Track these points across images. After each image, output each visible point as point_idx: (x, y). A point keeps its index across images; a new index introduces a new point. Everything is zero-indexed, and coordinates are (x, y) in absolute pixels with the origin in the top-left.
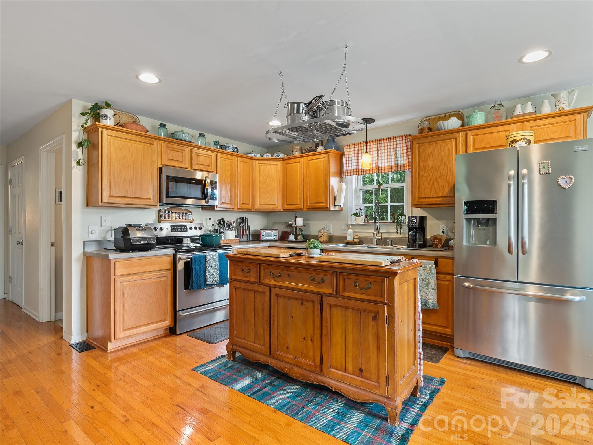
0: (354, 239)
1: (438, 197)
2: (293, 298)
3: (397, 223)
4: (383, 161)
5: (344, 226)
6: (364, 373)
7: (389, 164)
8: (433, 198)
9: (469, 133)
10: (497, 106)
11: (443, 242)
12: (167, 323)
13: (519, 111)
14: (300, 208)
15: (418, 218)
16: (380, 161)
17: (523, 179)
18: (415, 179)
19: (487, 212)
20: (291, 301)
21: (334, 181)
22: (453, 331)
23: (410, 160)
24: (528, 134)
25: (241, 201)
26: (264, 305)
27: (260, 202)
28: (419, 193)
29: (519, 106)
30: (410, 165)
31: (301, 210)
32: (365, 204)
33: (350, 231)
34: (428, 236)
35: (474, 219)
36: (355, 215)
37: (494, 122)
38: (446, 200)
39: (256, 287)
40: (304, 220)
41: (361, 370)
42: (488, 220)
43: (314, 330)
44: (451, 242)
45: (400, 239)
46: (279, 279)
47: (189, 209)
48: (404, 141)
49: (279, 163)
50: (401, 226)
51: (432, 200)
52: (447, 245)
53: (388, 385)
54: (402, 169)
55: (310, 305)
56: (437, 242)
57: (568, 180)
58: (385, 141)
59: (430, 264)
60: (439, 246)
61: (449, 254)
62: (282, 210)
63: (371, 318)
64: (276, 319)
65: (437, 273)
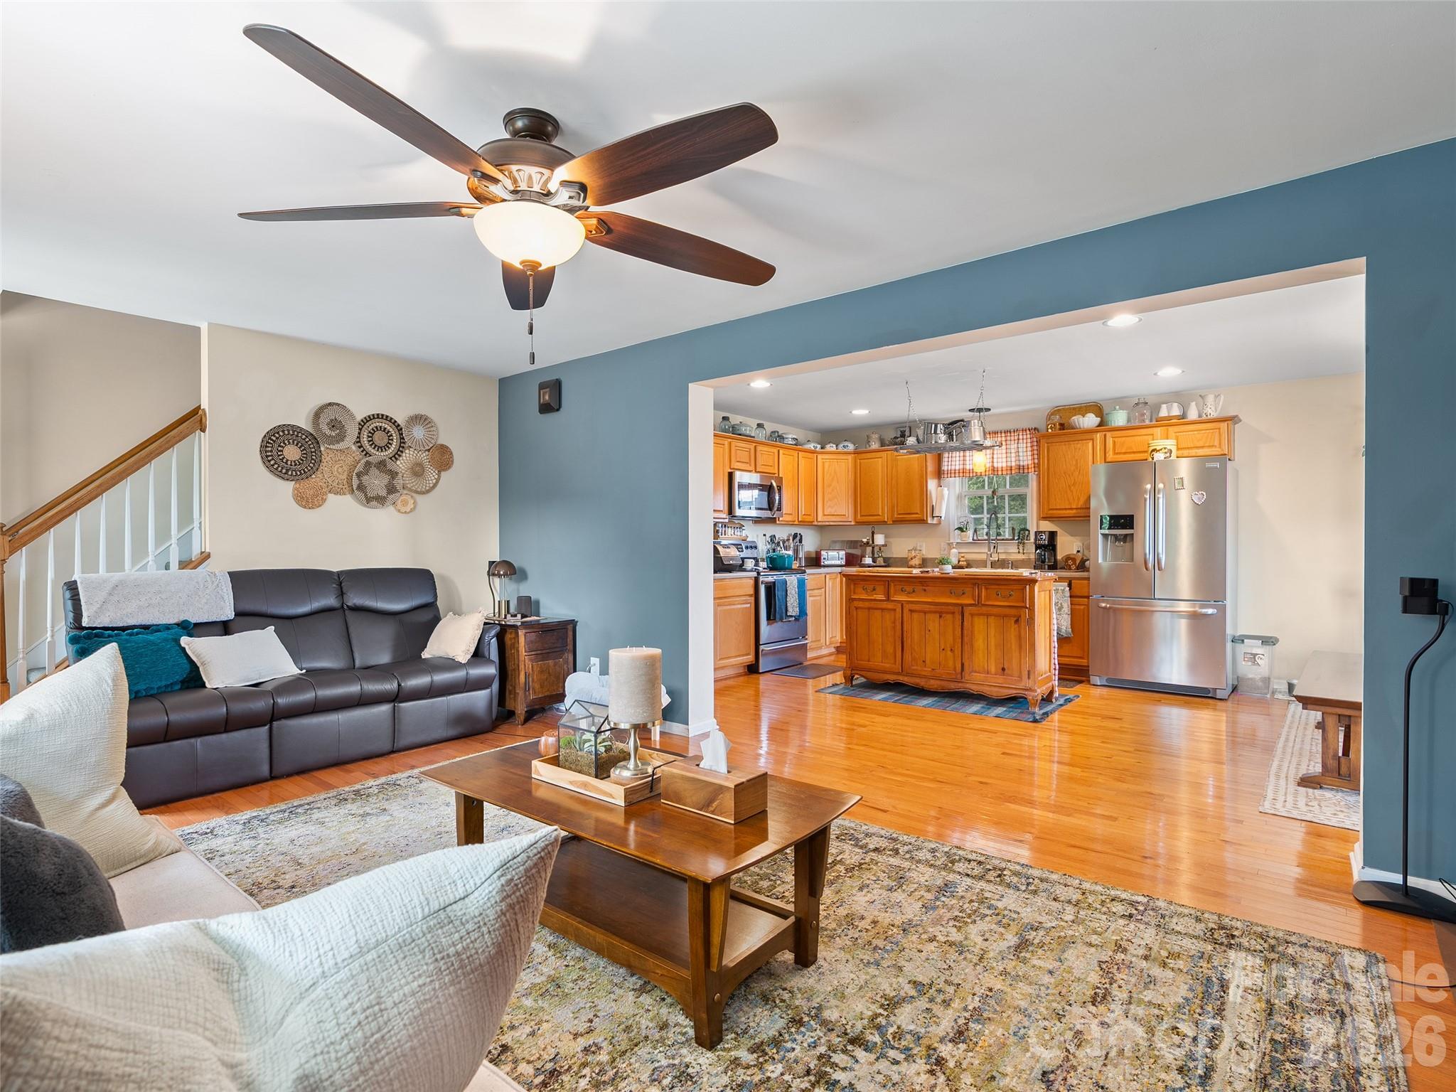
0: (959, 561)
1: (1071, 509)
2: (930, 612)
3: (1018, 539)
4: (1000, 460)
5: (943, 545)
6: (1006, 671)
7: (1009, 464)
8: (1066, 509)
9: (1109, 434)
10: (1141, 404)
11: (1078, 562)
12: (750, 658)
13: (1164, 412)
14: (882, 520)
15: (1047, 533)
16: (995, 460)
17: (1159, 493)
18: (1043, 486)
19: (1124, 527)
20: (928, 616)
21: (932, 484)
22: (1088, 662)
23: (1036, 461)
24: (1170, 444)
25: (802, 510)
26: (894, 622)
27: (823, 511)
28: (1048, 502)
29: (1164, 406)
30: (1037, 466)
31: (884, 523)
32: (973, 514)
33: (954, 551)
34: (1059, 557)
35: (1111, 535)
36: (961, 529)
37: (1137, 424)
38: (1082, 512)
39: (885, 605)
40: (886, 537)
41: (1003, 669)
42: (1126, 536)
43: (954, 640)
44: (1087, 563)
45: (1023, 561)
46: (912, 595)
47: (742, 522)
48: (1029, 436)
49: (850, 457)
50: (1024, 543)
51: (1064, 512)
52: (1082, 566)
53: (1029, 678)
54: (1026, 471)
55: (949, 616)
56: (1070, 562)
57: (1201, 496)
58: (1003, 435)
59: (1064, 586)
60: (1073, 567)
61: (1085, 574)
62: (853, 523)
63: (1013, 622)
64: (909, 635)
65: (1071, 597)
